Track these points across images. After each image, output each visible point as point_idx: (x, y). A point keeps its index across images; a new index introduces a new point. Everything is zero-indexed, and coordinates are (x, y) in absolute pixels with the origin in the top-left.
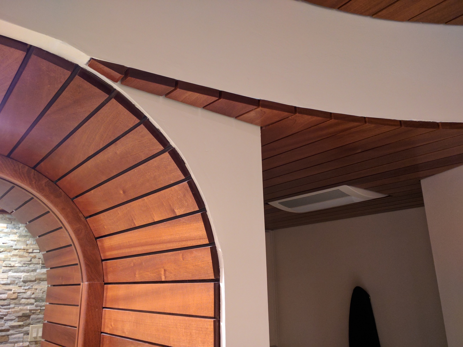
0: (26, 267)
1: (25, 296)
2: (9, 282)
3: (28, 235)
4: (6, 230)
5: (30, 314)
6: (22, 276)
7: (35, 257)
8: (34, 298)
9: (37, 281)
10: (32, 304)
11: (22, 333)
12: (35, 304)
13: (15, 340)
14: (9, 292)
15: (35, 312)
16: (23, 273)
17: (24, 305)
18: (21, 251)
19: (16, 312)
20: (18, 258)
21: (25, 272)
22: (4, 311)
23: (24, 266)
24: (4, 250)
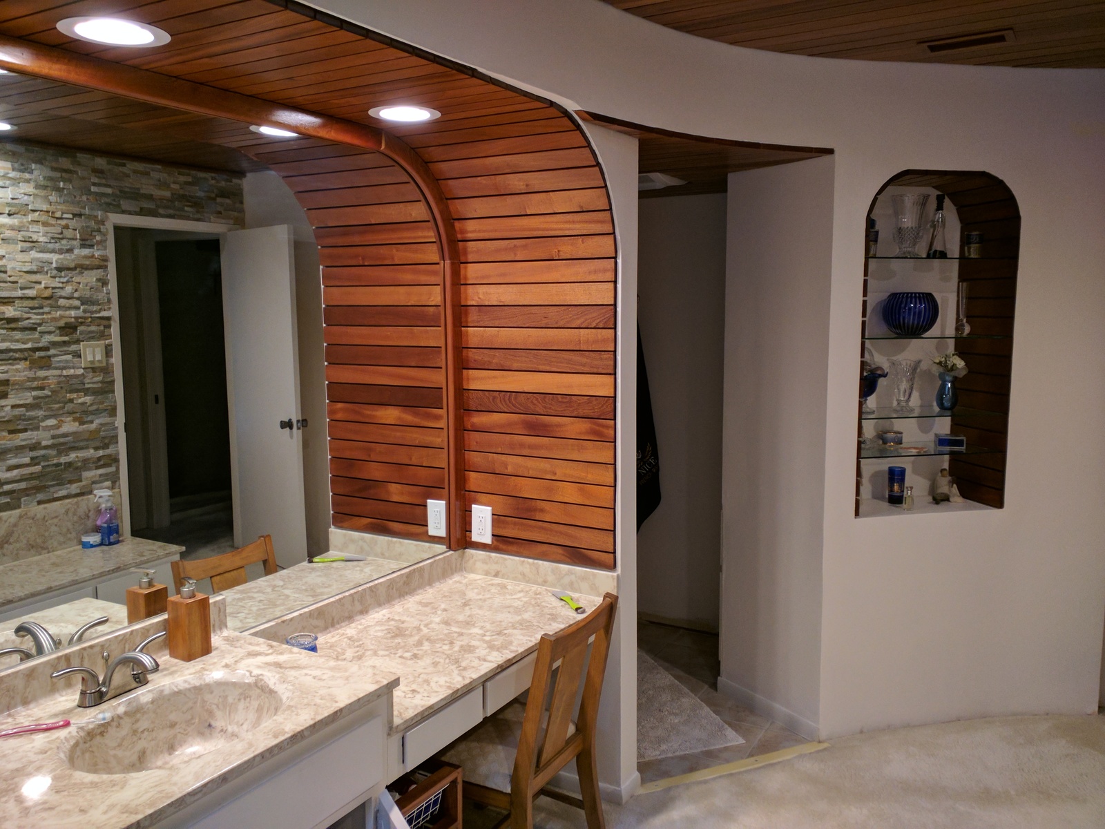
0: (57, 245)
1: (63, 293)
2: (35, 268)
3: (49, 184)
4: (12, 174)
5: (77, 324)
6: (52, 259)
7: (66, 227)
8: (78, 299)
9: (78, 269)
10: (77, 308)
11: (69, 354)
12: (82, 308)
13: (61, 364)
14: (38, 286)
15: (83, 320)
16: (53, 254)
17: (64, 309)
18: (42, 215)
19: (54, 319)
20: (41, 228)
21: (56, 253)
22: (36, 317)
23: (52, 241)
24: (17, 211)
